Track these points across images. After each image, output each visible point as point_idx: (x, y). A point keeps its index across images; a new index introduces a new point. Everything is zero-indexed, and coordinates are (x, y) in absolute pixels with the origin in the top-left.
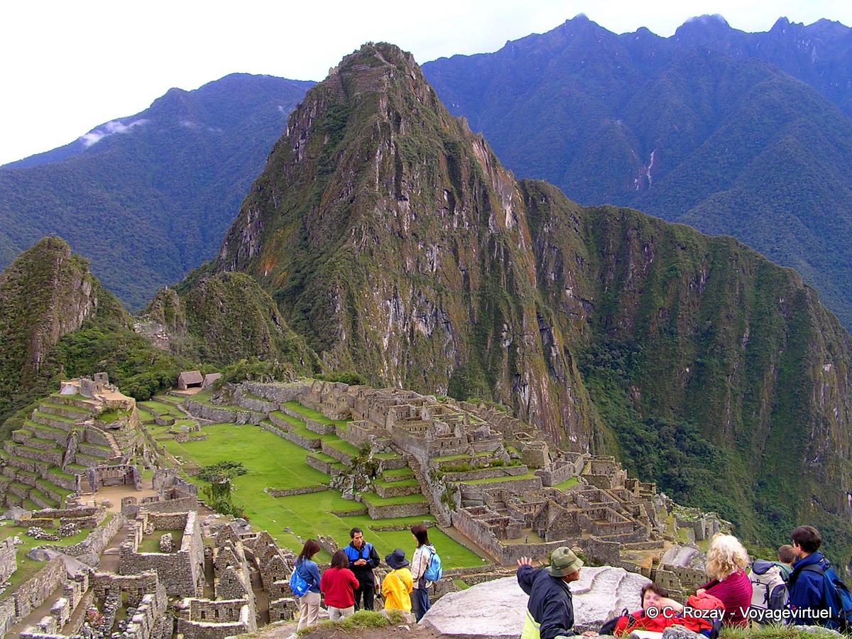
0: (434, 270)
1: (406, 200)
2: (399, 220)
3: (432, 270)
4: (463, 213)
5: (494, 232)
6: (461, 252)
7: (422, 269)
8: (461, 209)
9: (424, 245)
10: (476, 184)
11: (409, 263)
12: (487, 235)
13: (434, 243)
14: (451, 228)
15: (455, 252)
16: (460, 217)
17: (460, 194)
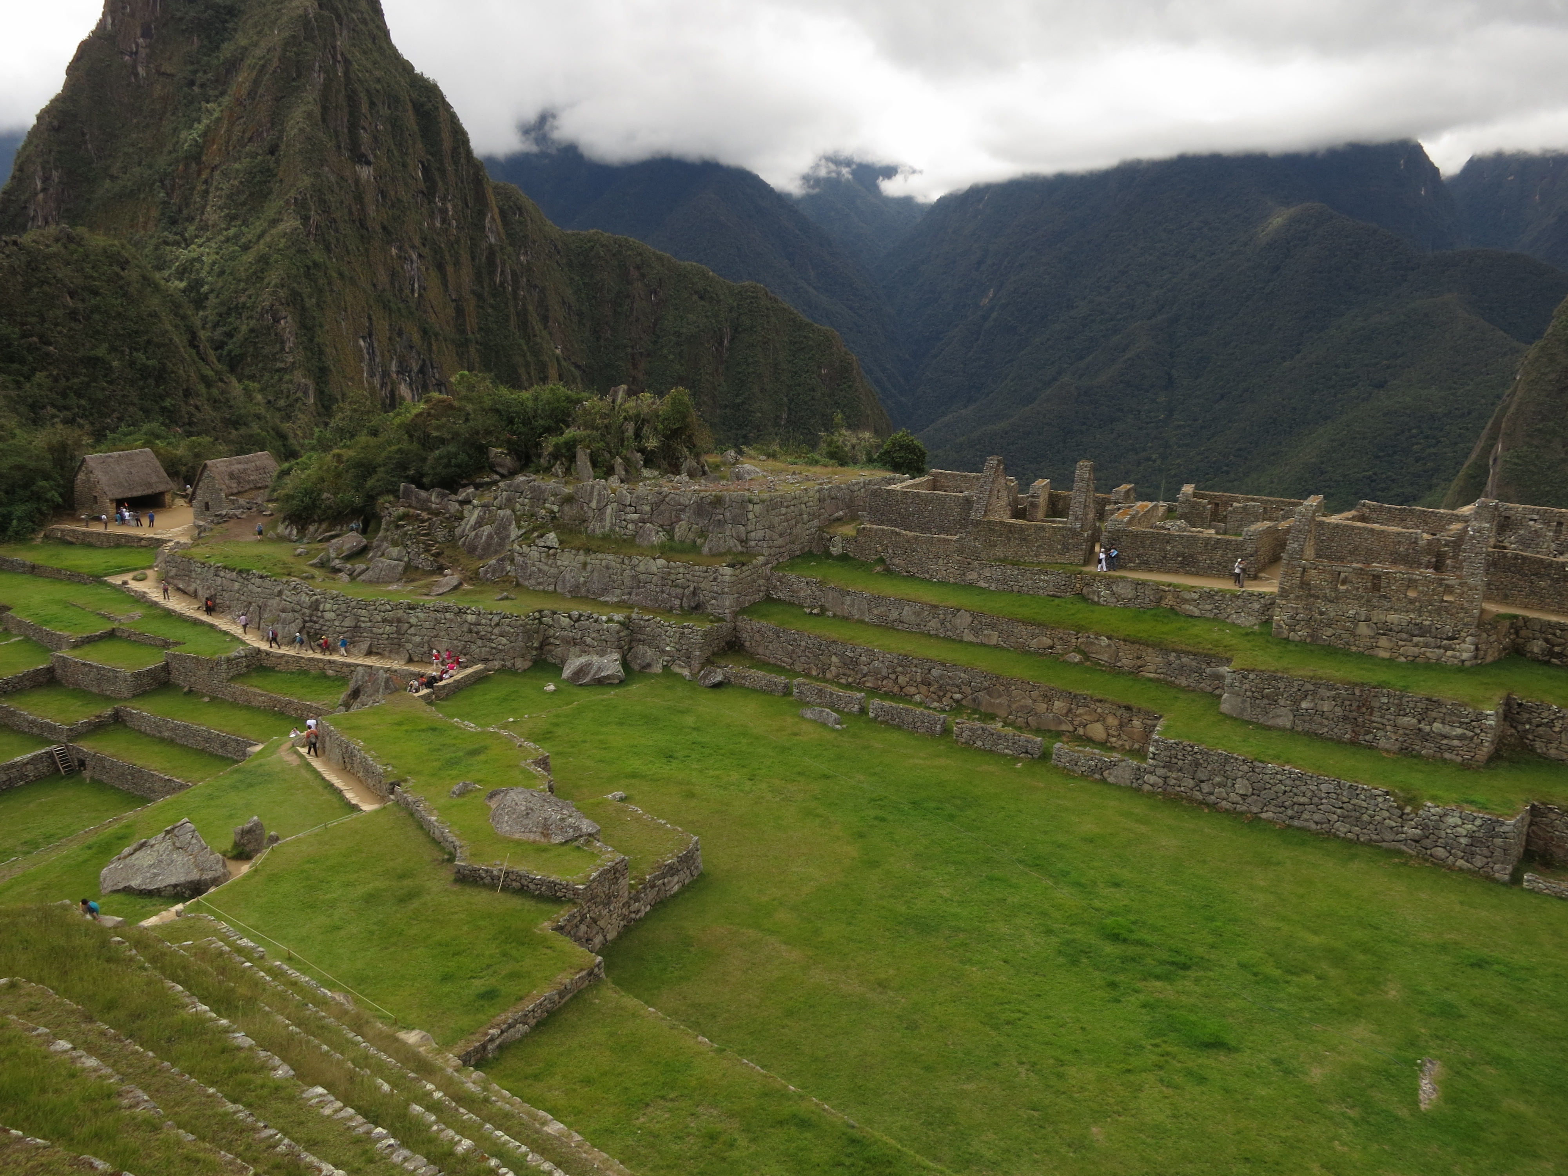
0: (416, 295)
1: (368, 163)
2: (359, 198)
3: (413, 291)
4: (449, 206)
5: (493, 240)
6: (450, 269)
7: (401, 290)
8: (444, 199)
9: (400, 248)
10: (463, 161)
11: (383, 278)
12: (484, 245)
13: (413, 247)
14: (432, 227)
15: (440, 268)
16: (443, 211)
17: (442, 171)
